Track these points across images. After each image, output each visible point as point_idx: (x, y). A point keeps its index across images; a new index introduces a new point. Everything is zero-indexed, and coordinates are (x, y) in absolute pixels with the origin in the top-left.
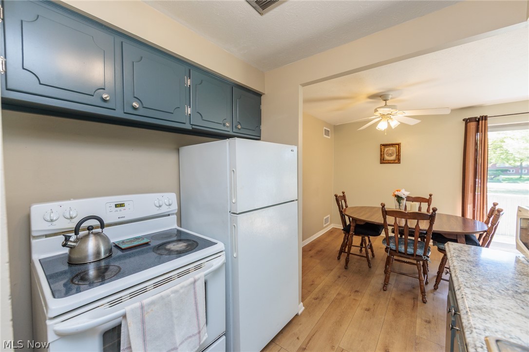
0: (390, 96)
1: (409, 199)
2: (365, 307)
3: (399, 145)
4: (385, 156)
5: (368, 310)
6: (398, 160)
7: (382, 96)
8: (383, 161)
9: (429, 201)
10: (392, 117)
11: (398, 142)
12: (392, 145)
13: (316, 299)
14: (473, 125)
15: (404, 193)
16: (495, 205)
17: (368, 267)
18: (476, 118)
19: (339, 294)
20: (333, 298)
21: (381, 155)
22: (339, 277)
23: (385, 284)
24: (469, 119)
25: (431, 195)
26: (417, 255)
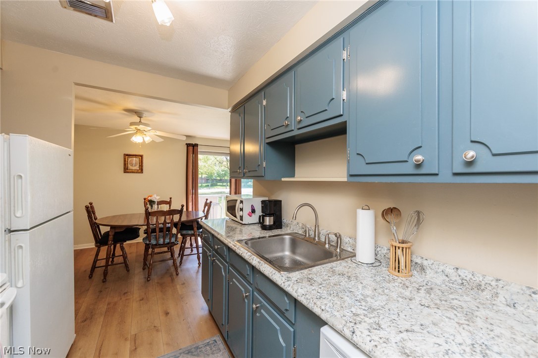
0: (144, 115)
1: (160, 203)
2: (138, 299)
3: (142, 156)
4: (129, 165)
5: (142, 299)
6: (141, 170)
7: (138, 113)
8: (126, 170)
9: (169, 203)
10: (145, 133)
11: (141, 154)
12: (136, 156)
13: (85, 321)
14: (191, 148)
15: (156, 198)
16: (207, 200)
17: (126, 272)
18: (192, 144)
19: (109, 304)
20: (104, 310)
21: (125, 164)
22: (101, 291)
23: (149, 275)
24: (189, 144)
25: (171, 198)
26: (172, 243)
